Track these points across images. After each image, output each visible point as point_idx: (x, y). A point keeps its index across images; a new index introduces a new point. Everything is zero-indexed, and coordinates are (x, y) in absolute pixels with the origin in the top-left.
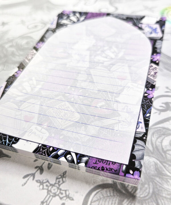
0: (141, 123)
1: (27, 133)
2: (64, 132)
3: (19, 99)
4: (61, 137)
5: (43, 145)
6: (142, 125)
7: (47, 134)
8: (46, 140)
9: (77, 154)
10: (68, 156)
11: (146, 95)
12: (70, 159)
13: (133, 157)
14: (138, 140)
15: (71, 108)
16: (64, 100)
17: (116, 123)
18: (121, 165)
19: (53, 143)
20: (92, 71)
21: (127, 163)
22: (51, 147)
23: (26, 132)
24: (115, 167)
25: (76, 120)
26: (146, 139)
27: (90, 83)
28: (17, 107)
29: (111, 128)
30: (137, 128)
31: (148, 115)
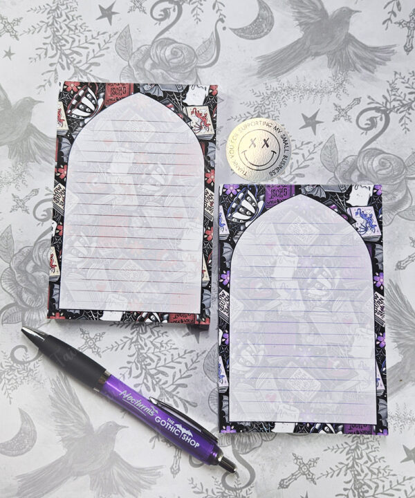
0: (379, 379)
1: (278, 415)
2: (313, 405)
3: (247, 376)
4: (312, 411)
5: (299, 423)
6: (381, 382)
7: (298, 412)
8: (300, 417)
9: (332, 424)
10: (326, 428)
11: (378, 343)
12: (328, 430)
13: (379, 416)
14: (380, 400)
15: (308, 376)
16: (296, 366)
17: (357, 384)
18: (371, 426)
19: (308, 419)
20: (312, 317)
21: (376, 424)
22: (307, 423)
23: (277, 413)
24: (367, 429)
25: (319, 389)
26: (386, 398)
27: (316, 336)
28: (253, 388)
29: (354, 390)
30: (377, 386)
31: (384, 369)
